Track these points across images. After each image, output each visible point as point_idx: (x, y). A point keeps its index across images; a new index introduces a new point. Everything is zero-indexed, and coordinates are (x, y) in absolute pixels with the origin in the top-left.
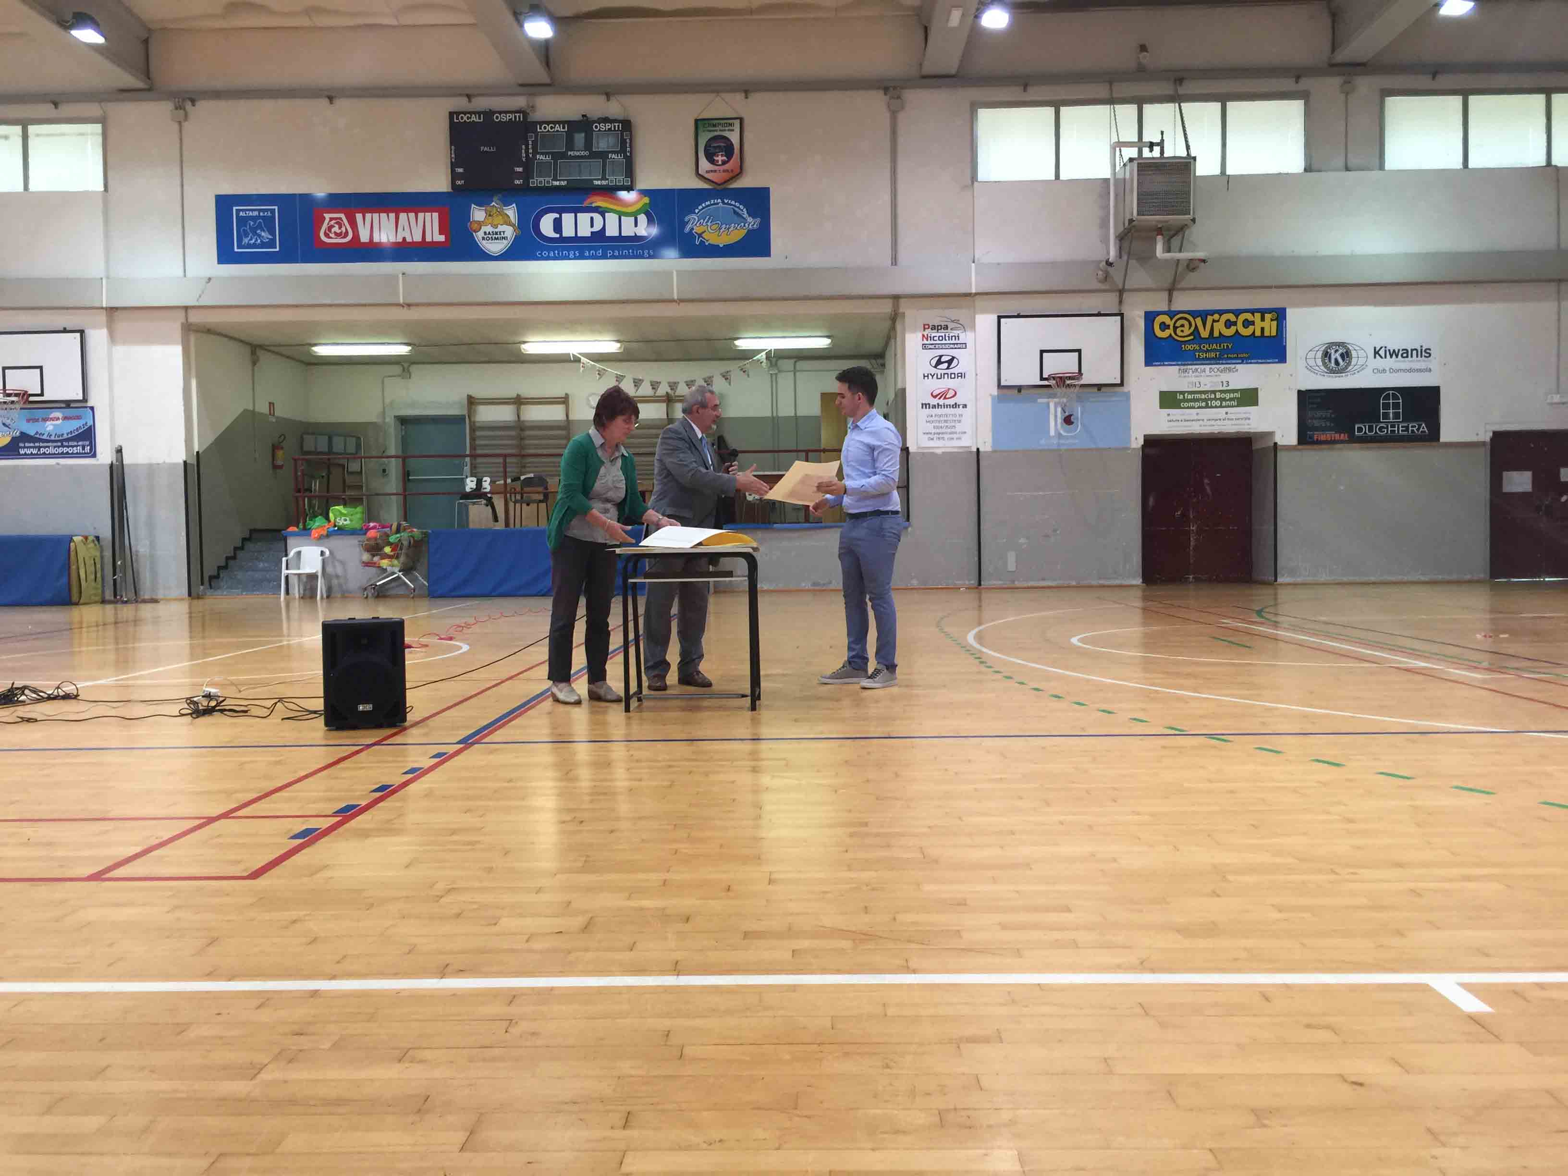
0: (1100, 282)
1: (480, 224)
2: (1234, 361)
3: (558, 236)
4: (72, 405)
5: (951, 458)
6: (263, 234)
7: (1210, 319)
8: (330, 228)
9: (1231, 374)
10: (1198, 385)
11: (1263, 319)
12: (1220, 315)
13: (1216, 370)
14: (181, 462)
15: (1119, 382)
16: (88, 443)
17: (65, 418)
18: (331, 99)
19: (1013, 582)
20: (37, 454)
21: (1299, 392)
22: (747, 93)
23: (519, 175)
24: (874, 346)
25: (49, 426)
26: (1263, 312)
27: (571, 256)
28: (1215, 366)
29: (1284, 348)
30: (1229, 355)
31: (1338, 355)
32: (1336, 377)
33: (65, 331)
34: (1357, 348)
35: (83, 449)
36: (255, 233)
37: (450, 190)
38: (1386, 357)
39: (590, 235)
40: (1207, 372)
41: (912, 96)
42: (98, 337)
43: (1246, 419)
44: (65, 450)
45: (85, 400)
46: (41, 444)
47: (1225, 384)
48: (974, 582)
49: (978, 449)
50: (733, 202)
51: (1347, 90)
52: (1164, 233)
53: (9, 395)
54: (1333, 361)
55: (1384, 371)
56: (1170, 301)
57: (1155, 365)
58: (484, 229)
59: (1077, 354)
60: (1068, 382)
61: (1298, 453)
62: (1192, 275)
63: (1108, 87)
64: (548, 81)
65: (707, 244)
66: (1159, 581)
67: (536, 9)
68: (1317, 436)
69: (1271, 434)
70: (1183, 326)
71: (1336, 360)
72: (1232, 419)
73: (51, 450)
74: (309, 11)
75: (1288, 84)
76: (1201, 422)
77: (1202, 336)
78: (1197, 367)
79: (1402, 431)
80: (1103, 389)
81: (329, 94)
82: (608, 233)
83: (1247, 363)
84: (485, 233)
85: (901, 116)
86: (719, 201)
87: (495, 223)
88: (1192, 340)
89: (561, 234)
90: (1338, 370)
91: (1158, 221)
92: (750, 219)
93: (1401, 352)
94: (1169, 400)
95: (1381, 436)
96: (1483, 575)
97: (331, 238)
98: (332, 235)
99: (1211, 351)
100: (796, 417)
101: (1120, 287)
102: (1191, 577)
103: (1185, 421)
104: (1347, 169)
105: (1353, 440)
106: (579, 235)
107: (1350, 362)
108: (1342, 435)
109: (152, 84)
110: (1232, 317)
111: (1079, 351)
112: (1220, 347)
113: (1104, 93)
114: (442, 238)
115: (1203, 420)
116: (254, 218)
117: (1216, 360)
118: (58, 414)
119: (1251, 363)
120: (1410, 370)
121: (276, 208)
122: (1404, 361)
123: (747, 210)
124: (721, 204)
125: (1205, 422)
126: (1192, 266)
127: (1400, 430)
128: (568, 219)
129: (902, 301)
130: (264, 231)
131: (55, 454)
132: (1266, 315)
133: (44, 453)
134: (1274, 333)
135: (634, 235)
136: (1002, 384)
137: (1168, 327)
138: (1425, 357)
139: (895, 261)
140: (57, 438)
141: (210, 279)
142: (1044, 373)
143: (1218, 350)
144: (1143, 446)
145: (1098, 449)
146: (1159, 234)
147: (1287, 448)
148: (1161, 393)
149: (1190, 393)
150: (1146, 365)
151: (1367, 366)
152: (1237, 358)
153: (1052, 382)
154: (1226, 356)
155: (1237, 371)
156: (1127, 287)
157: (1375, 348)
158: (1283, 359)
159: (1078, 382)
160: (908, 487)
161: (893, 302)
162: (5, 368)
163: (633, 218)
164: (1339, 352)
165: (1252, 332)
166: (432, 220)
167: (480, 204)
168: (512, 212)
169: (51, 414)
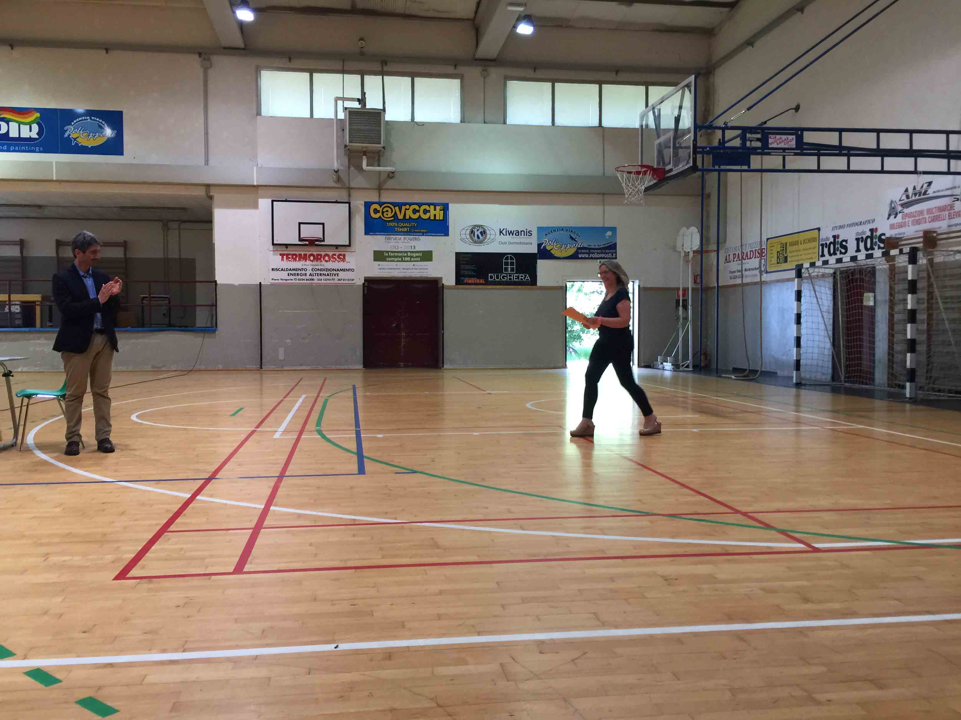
0: (334, 182)
2: (418, 234)
5: (244, 288)
7: (404, 208)
9: (417, 241)
10: (397, 247)
11: (435, 210)
12: (410, 206)
13: (407, 239)
15: (347, 243)
19: (282, 366)
21: (456, 253)
26: (435, 205)
28: (407, 236)
29: (448, 227)
30: (416, 231)
31: (479, 233)
32: (477, 245)
34: (490, 229)
38: (506, 235)
40: (402, 239)
41: (217, 60)
43: (425, 269)
47: (413, 247)
48: (257, 366)
49: (260, 283)
50: (98, 119)
51: (485, 76)
52: (367, 154)
54: (476, 236)
55: (505, 243)
56: (379, 196)
57: (371, 235)
59: (321, 225)
60: (316, 243)
61: (455, 291)
62: (390, 181)
63: (342, 63)
65: (80, 145)
68: (466, 280)
69: (441, 278)
70: (387, 211)
71: (478, 235)
72: (417, 269)
75: (450, 70)
76: (399, 270)
77: (399, 218)
78: (396, 236)
79: (516, 279)
80: (339, 248)
82: (11, 135)
83: (426, 235)
85: (210, 71)
86: (89, 118)
88: (392, 220)
90: (479, 241)
91: (363, 147)
92: (109, 131)
93: (515, 232)
94: (379, 256)
95: (504, 282)
99: (405, 227)
101: (348, 186)
102: (402, 364)
103: (389, 269)
104: (485, 122)
105: (487, 283)
107: (486, 237)
108: (481, 280)
110: (417, 208)
111: (323, 224)
112: (410, 225)
113: (340, 67)
117: (408, 233)
119: (428, 235)
120: (520, 243)
122: (517, 238)
123: (108, 125)
124: (89, 120)
125: (402, 270)
127: (514, 277)
132: (437, 207)
134: (441, 218)
135: (29, 137)
136: (275, 242)
137: (378, 212)
138: (529, 235)
139: (207, 163)
142: (302, 236)
143: (408, 227)
144: (364, 284)
145: (336, 286)
146: (364, 155)
147: (450, 287)
148: (374, 251)
149: (392, 252)
150: (365, 234)
151: (495, 240)
152: (420, 232)
153: (307, 243)
154: (413, 231)
155: (420, 240)
156: (352, 185)
157: (500, 229)
158: (447, 234)
159: (323, 243)
160: (216, 306)
161: (206, 188)
163: (28, 126)
164: (479, 231)
165: (429, 217)
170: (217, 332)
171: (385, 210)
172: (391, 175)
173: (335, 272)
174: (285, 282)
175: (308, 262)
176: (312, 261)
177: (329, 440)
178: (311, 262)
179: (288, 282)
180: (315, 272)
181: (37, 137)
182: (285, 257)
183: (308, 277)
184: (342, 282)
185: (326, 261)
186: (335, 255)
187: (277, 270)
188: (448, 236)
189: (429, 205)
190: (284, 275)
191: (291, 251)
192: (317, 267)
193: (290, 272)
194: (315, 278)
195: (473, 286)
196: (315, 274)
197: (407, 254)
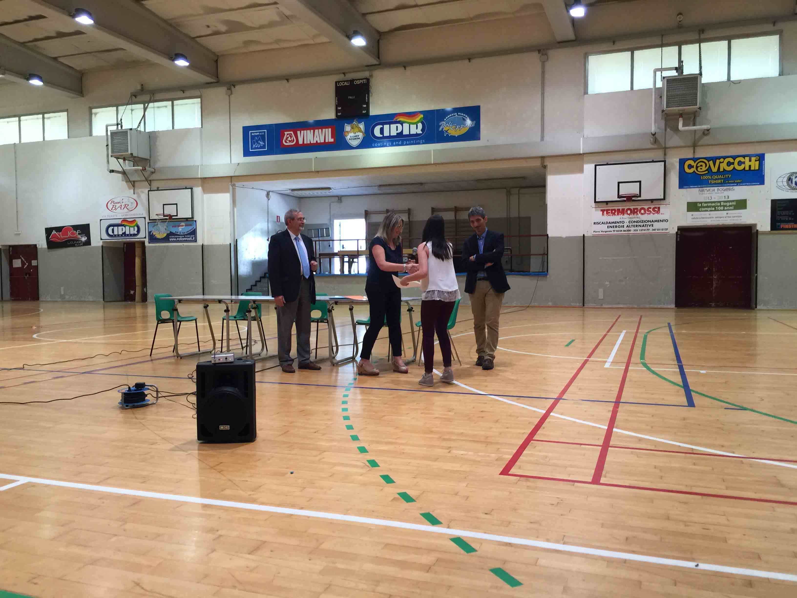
0: (652, 144)
1: (348, 132)
2: (732, 185)
3: (382, 136)
4: (189, 220)
5: (570, 239)
6: (261, 143)
7: (718, 161)
8: (287, 138)
9: (731, 191)
10: (710, 198)
11: (750, 161)
12: (724, 159)
13: (721, 190)
14: (229, 244)
15: (662, 197)
16: (194, 236)
17: (186, 225)
18: (288, 80)
19: (602, 305)
20: (176, 241)
21: (772, 201)
22: (470, 59)
23: (364, 109)
26: (750, 156)
28: (721, 187)
29: (763, 176)
30: (729, 181)
31: (796, 179)
32: (795, 192)
33: (185, 188)
35: (192, 239)
36: (258, 143)
37: (335, 118)
39: (396, 134)
40: (716, 190)
41: (553, 53)
42: (198, 190)
43: (739, 217)
44: (186, 239)
45: (192, 218)
46: (177, 237)
48: (581, 304)
49: (584, 235)
50: (462, 114)
52: (683, 116)
53: (165, 216)
56: (694, 152)
57: (685, 188)
60: (633, 198)
61: (771, 236)
62: (706, 138)
63: (661, 39)
64: (377, 63)
65: (450, 135)
67: (356, 33)
68: (782, 225)
69: (755, 225)
70: (701, 166)
71: (796, 182)
72: (731, 217)
73: (181, 239)
74: (278, 41)
75: (769, 27)
76: (712, 219)
78: (710, 188)
80: (654, 202)
82: (404, 134)
83: (740, 185)
84: (350, 136)
85: (547, 64)
86: (456, 114)
87: (355, 131)
88: (706, 173)
89: (383, 135)
91: (679, 110)
92: (470, 122)
94: (693, 207)
97: (287, 143)
98: (288, 142)
99: (718, 179)
100: (520, 219)
101: (664, 146)
102: (714, 304)
103: (702, 218)
109: (218, 80)
110: (731, 160)
111: (640, 182)
112: (724, 177)
113: (658, 42)
114: (332, 140)
116: (257, 136)
117: (721, 184)
118: (183, 224)
119: (742, 185)
121: (266, 131)
123: (469, 117)
124: (456, 116)
125: (714, 219)
128: (386, 127)
129: (545, 159)
130: (261, 141)
131: (182, 241)
132: (752, 158)
133: (178, 240)
134: (757, 168)
135: (416, 133)
136: (597, 200)
137: (693, 167)
139: (542, 139)
141: (239, 164)
142: (620, 194)
143: (722, 179)
144: (677, 233)
145: (651, 235)
146: (680, 117)
147: (764, 233)
148: (688, 203)
149: (705, 203)
150: (679, 188)
152: (734, 183)
153: (625, 199)
154: (727, 182)
155: (734, 190)
156: (667, 146)
158: (762, 182)
159: (639, 198)
160: (547, 254)
161: (541, 160)
162: (164, 205)
163: (416, 125)
165: (744, 167)
166: (328, 132)
167: (348, 123)
168: (362, 126)
169: (180, 224)
170: (548, 276)
171: (699, 165)
172: (706, 132)
173: (650, 223)
174: (606, 233)
175: (626, 216)
176: (629, 214)
177: (654, 372)
178: (628, 216)
179: (607, 233)
180: (631, 224)
181: (421, 132)
182: (605, 212)
183: (625, 228)
184: (657, 231)
185: (642, 214)
186: (650, 208)
187: (598, 223)
188: (764, 184)
189: (744, 156)
190: (604, 227)
191: (610, 207)
192: (634, 220)
193: (610, 225)
194: (632, 229)
195: (790, 231)
196: (632, 225)
197: (720, 204)
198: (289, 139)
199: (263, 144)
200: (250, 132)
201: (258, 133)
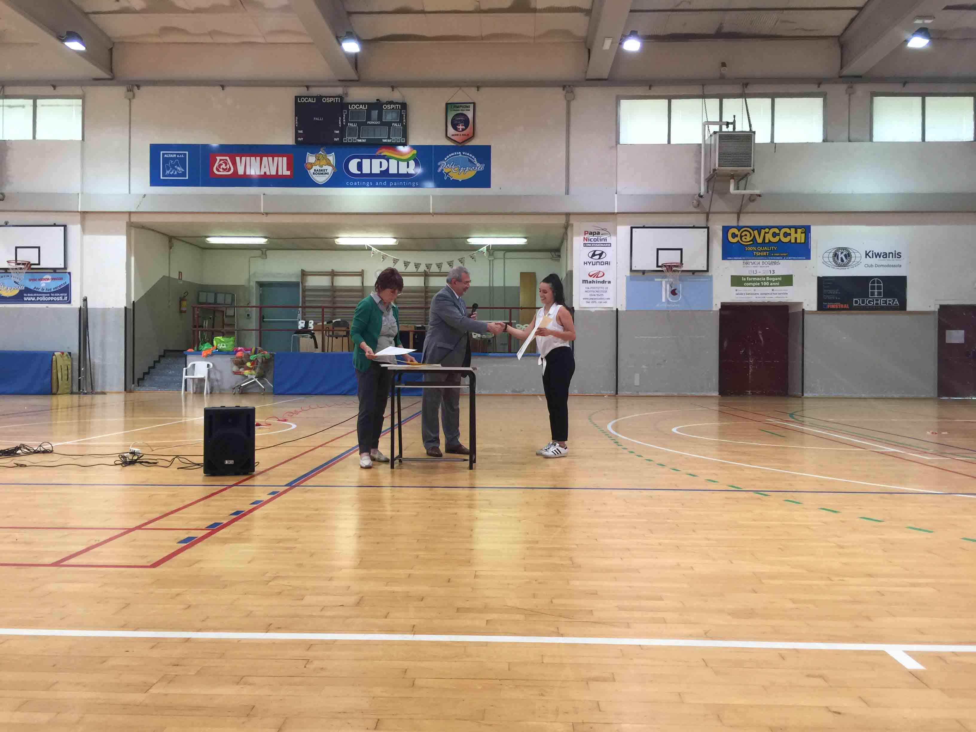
0: (695, 207)
1: (312, 165)
2: (777, 258)
3: (360, 173)
4: (58, 271)
5: (600, 314)
6: (179, 168)
7: (763, 231)
8: (220, 165)
9: (776, 265)
10: (755, 272)
11: (796, 232)
12: (770, 229)
13: (766, 263)
14: (123, 307)
15: (705, 269)
16: (66, 295)
17: (52, 279)
18: (223, 87)
19: (638, 392)
20: (35, 301)
21: (819, 278)
22: (478, 88)
23: (337, 136)
24: (554, 244)
25: (43, 284)
26: (796, 228)
27: (368, 185)
28: (766, 261)
29: (809, 251)
30: (775, 254)
31: (843, 256)
32: (841, 269)
33: (55, 225)
34: (855, 251)
35: (63, 298)
36: (174, 168)
37: (294, 143)
38: (873, 257)
39: (379, 172)
40: (761, 263)
41: (580, 91)
42: (75, 230)
43: (785, 294)
44: (52, 299)
45: (65, 268)
46: (37, 295)
47: (772, 272)
48: (613, 392)
49: (617, 309)
50: (468, 154)
51: (850, 93)
52: (735, 177)
53: (19, 264)
54: (840, 259)
55: (872, 266)
56: (738, 220)
57: (729, 260)
58: (314, 168)
59: (680, 251)
60: (674, 269)
61: (818, 317)
62: (751, 204)
63: (702, 88)
64: (357, 79)
65: (451, 179)
66: (729, 394)
67: (350, 35)
68: (829, 305)
69: (801, 304)
70: (746, 235)
71: (842, 258)
72: (776, 294)
73: (44, 299)
74: (212, 33)
75: (813, 88)
76: (757, 296)
77: (758, 242)
78: (755, 261)
79: (883, 303)
80: (696, 274)
81: (221, 84)
82: (390, 172)
83: (786, 259)
84: (315, 170)
85: (573, 103)
86: (460, 153)
87: (322, 164)
88: (752, 244)
89: (362, 172)
90: (843, 265)
91: (732, 171)
92: (478, 165)
93: (882, 254)
94: (737, 281)
95: (870, 306)
96: (933, 393)
98: (221, 170)
99: (763, 251)
100: (505, 287)
101: (708, 211)
102: (750, 392)
103: (747, 294)
104: (850, 141)
105: (851, 308)
106: (373, 172)
107: (851, 260)
108: (845, 305)
109: (114, 76)
110: (777, 231)
112: (769, 249)
113: (699, 91)
114: (288, 173)
115: (758, 294)
116: (173, 159)
117: (766, 257)
118: (48, 276)
119: (788, 259)
120: (888, 266)
121: (187, 152)
122: (885, 260)
123: (477, 159)
124: (460, 155)
125: (760, 296)
126: (752, 198)
127: (881, 302)
128: (366, 163)
129: (571, 217)
130: (179, 166)
131: (45, 301)
132: (798, 230)
133: (39, 300)
134: (803, 241)
135: (406, 173)
136: (633, 268)
137: (737, 236)
138: (898, 257)
139: (567, 193)
140: (47, 291)
141: (145, 195)
142: (659, 263)
143: (767, 251)
144: (720, 310)
146: (731, 179)
147: (811, 313)
148: (732, 276)
149: (750, 277)
150: (723, 259)
151: (861, 262)
152: (780, 256)
153: (664, 269)
154: (773, 254)
155: (780, 264)
156: (712, 210)
157: (866, 251)
158: (808, 257)
159: (679, 269)
161: (566, 217)
162: (16, 248)
163: (406, 163)
164: (843, 254)
165: (789, 240)
166: (283, 162)
167: (312, 153)
168: (332, 158)
169: (44, 276)
171: (743, 234)
181: (414, 172)
188: (809, 259)
191: (647, 277)
197: (766, 279)
198: (223, 166)
199: (183, 170)
200: (162, 152)
201: (175, 155)
